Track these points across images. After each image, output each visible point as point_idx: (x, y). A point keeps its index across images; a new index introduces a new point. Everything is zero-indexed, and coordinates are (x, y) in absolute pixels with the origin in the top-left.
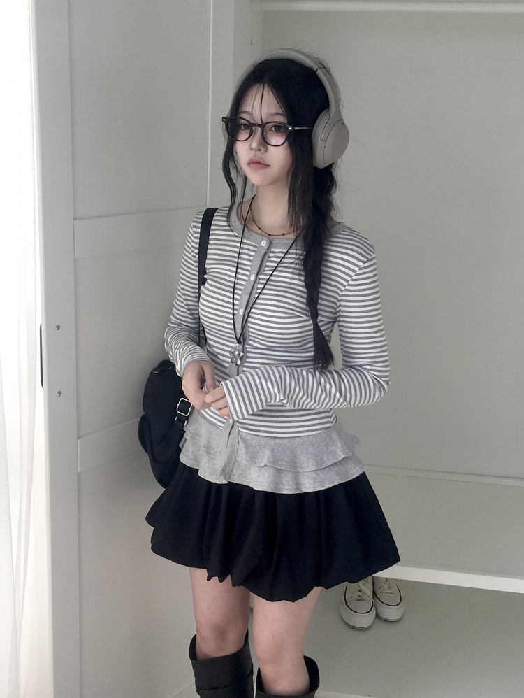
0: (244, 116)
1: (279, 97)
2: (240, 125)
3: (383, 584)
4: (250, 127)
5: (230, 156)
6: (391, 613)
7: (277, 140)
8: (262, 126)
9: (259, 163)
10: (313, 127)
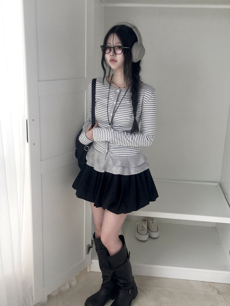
0: (108, 45)
1: (119, 37)
2: (107, 48)
3: (151, 224)
4: (110, 48)
5: (104, 59)
7: (119, 52)
8: (114, 48)
9: (113, 60)
10: (132, 48)
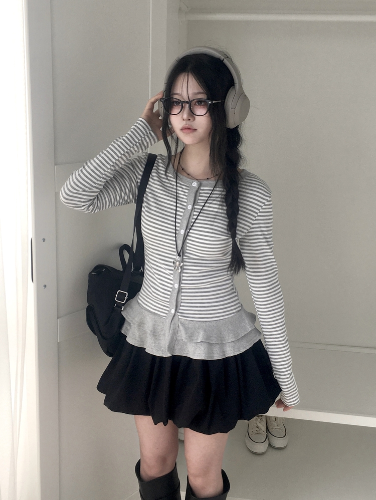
2: (173, 103)
3: (273, 423)
4: (181, 103)
6: (279, 443)
9: (189, 129)
10: (225, 100)
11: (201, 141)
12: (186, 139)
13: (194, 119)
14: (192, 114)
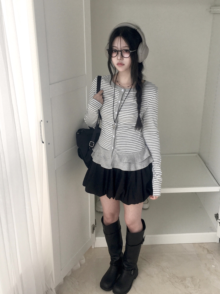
2: (113, 51)
8: (121, 51)
9: (121, 64)
10: (137, 49)
11: (126, 70)
12: (120, 69)
13: (123, 59)
14: (122, 56)
